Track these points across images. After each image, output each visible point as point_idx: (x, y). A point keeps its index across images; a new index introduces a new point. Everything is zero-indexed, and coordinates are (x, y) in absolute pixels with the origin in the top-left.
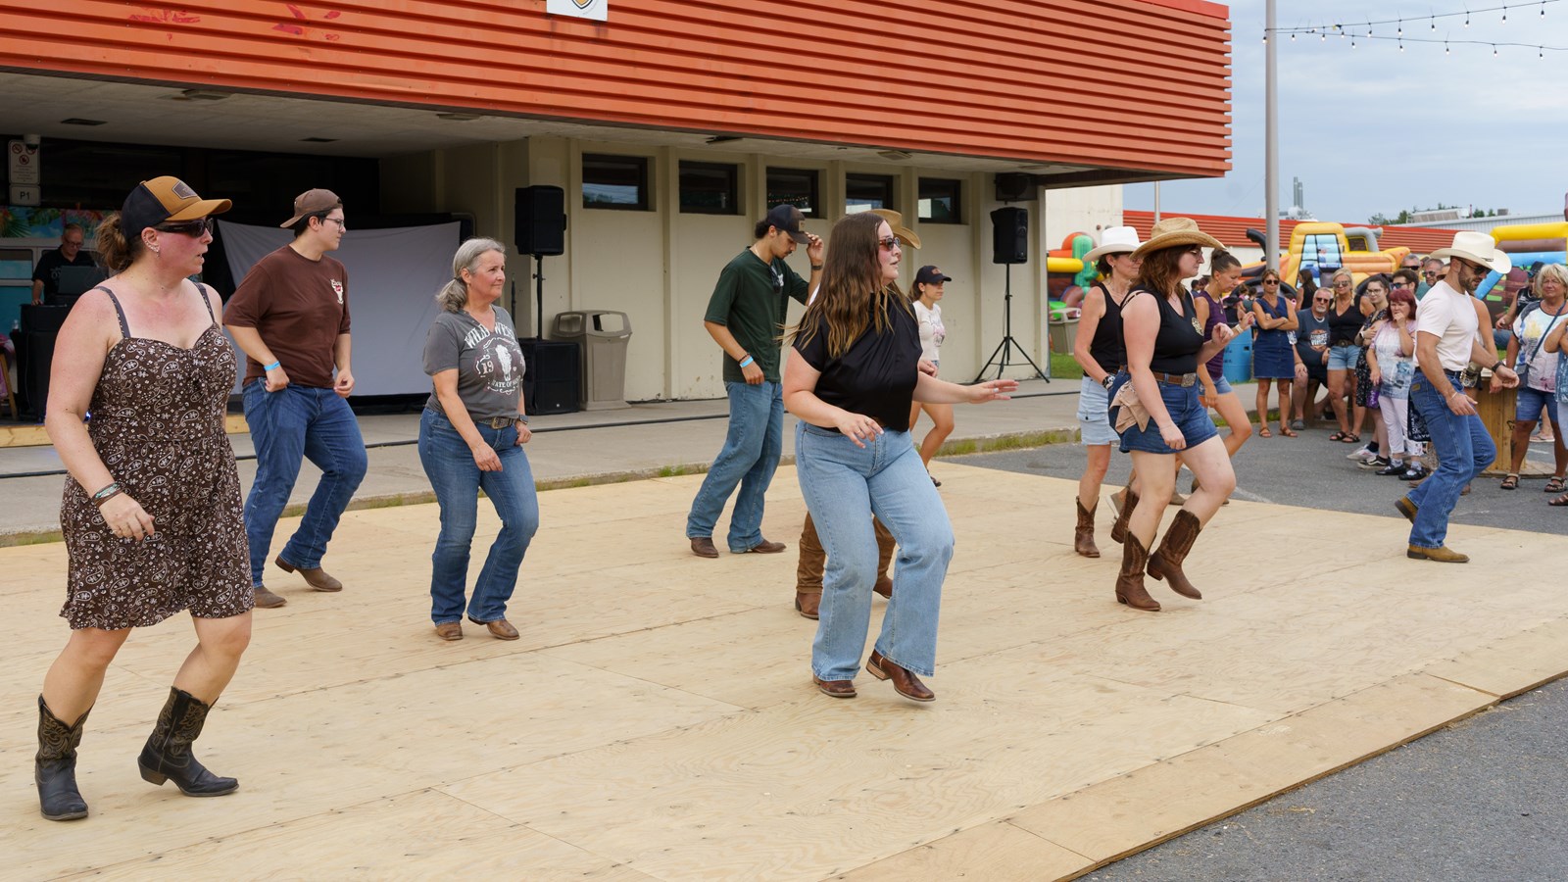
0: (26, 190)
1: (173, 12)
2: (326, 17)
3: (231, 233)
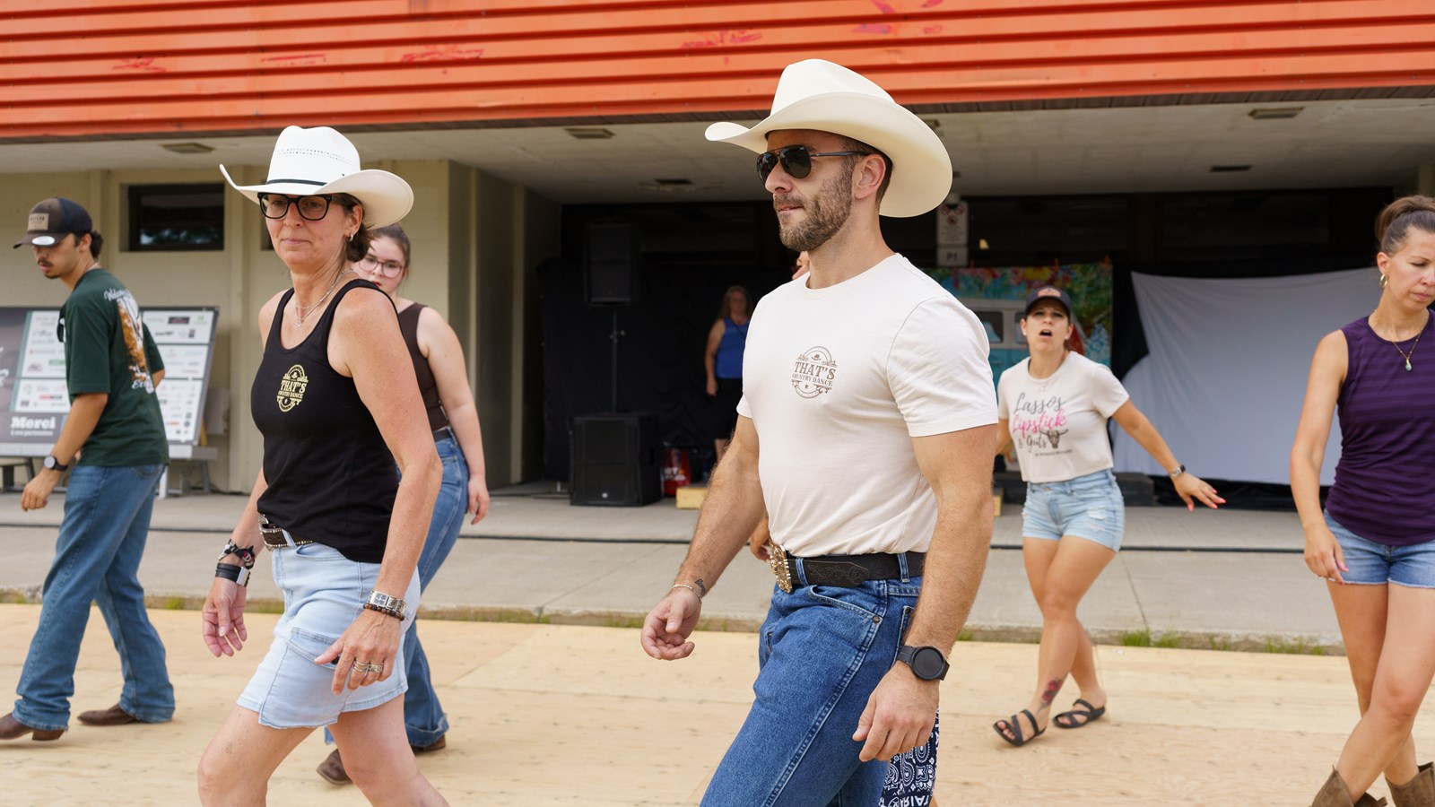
0: (953, 251)
1: (731, 32)
2: (925, 5)
3: (1146, 287)
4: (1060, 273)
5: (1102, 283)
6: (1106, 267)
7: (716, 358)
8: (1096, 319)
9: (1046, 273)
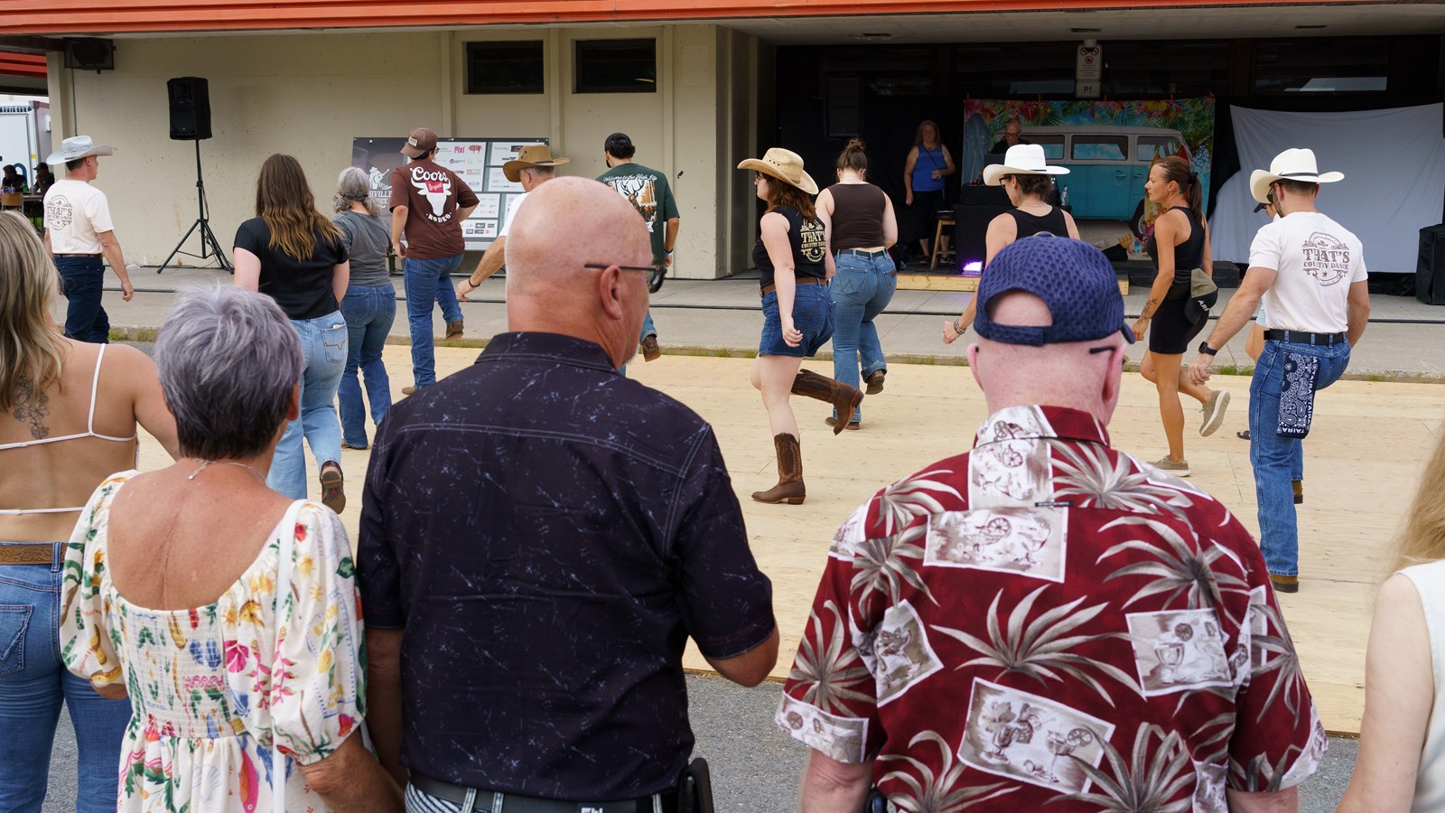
0: (1088, 85)
3: (1241, 117)
4: (1174, 105)
5: (1207, 113)
6: (1211, 101)
7: (912, 176)
8: (1200, 143)
9: (1163, 105)
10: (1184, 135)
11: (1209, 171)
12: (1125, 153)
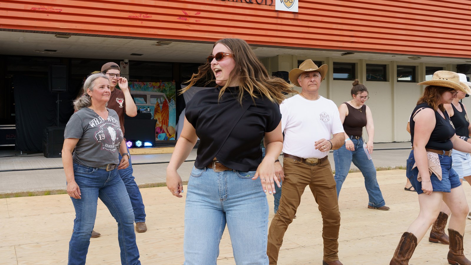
1: (143, 14)
2: (196, 14)
4: (162, 84)
5: (173, 87)
6: (174, 83)
8: (171, 98)
9: (158, 84)
10: (166, 95)
11: (175, 107)
12: (146, 101)
